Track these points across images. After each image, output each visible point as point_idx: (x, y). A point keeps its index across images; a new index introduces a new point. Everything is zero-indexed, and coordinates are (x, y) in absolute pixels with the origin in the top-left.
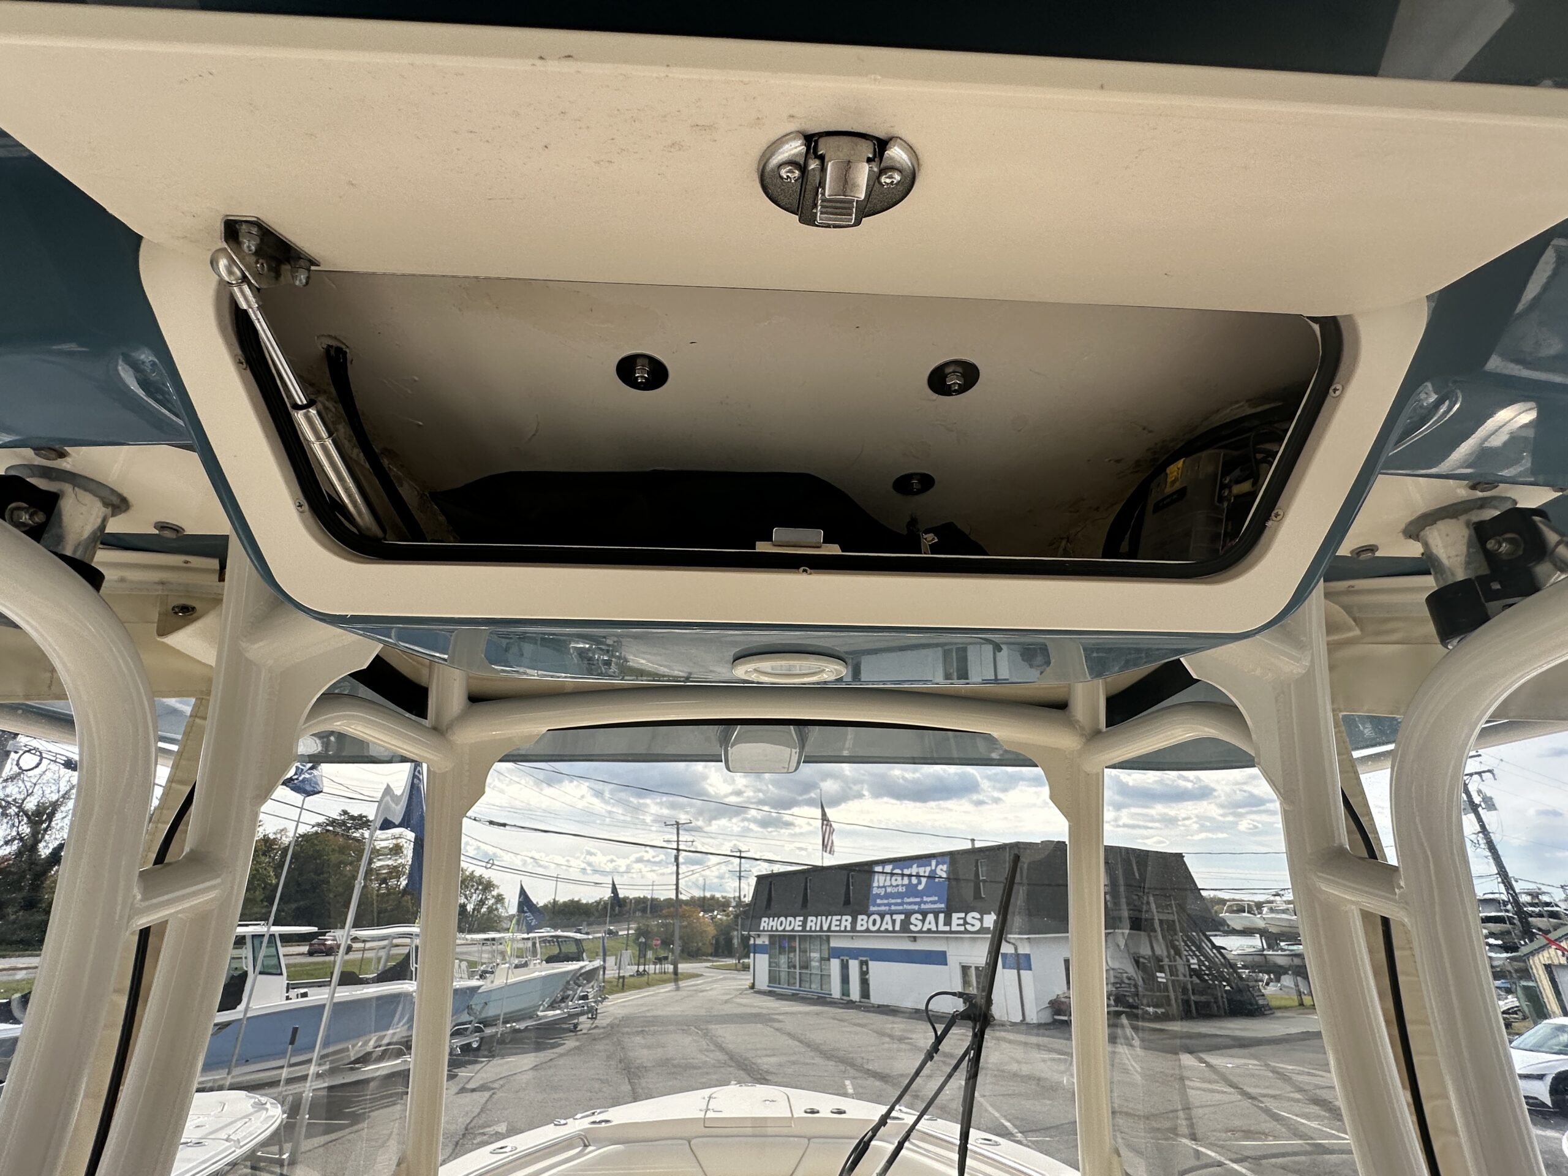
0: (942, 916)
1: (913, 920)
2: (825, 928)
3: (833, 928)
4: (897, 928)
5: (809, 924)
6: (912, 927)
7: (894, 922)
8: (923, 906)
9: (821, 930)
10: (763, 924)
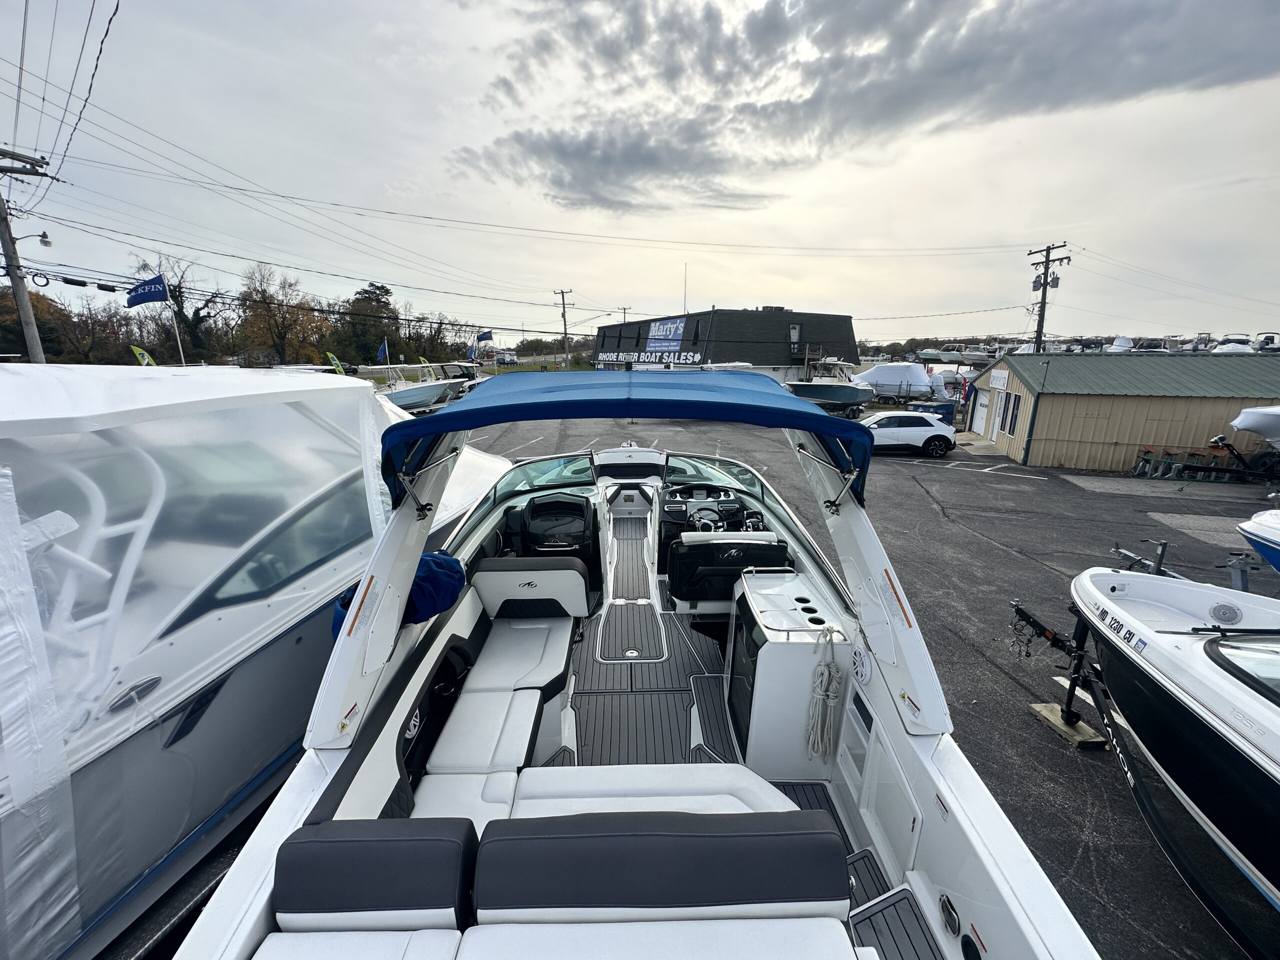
0: (677, 354)
1: (664, 356)
4: (657, 361)
5: (620, 357)
6: (664, 360)
7: (656, 356)
8: (670, 348)
10: (600, 357)
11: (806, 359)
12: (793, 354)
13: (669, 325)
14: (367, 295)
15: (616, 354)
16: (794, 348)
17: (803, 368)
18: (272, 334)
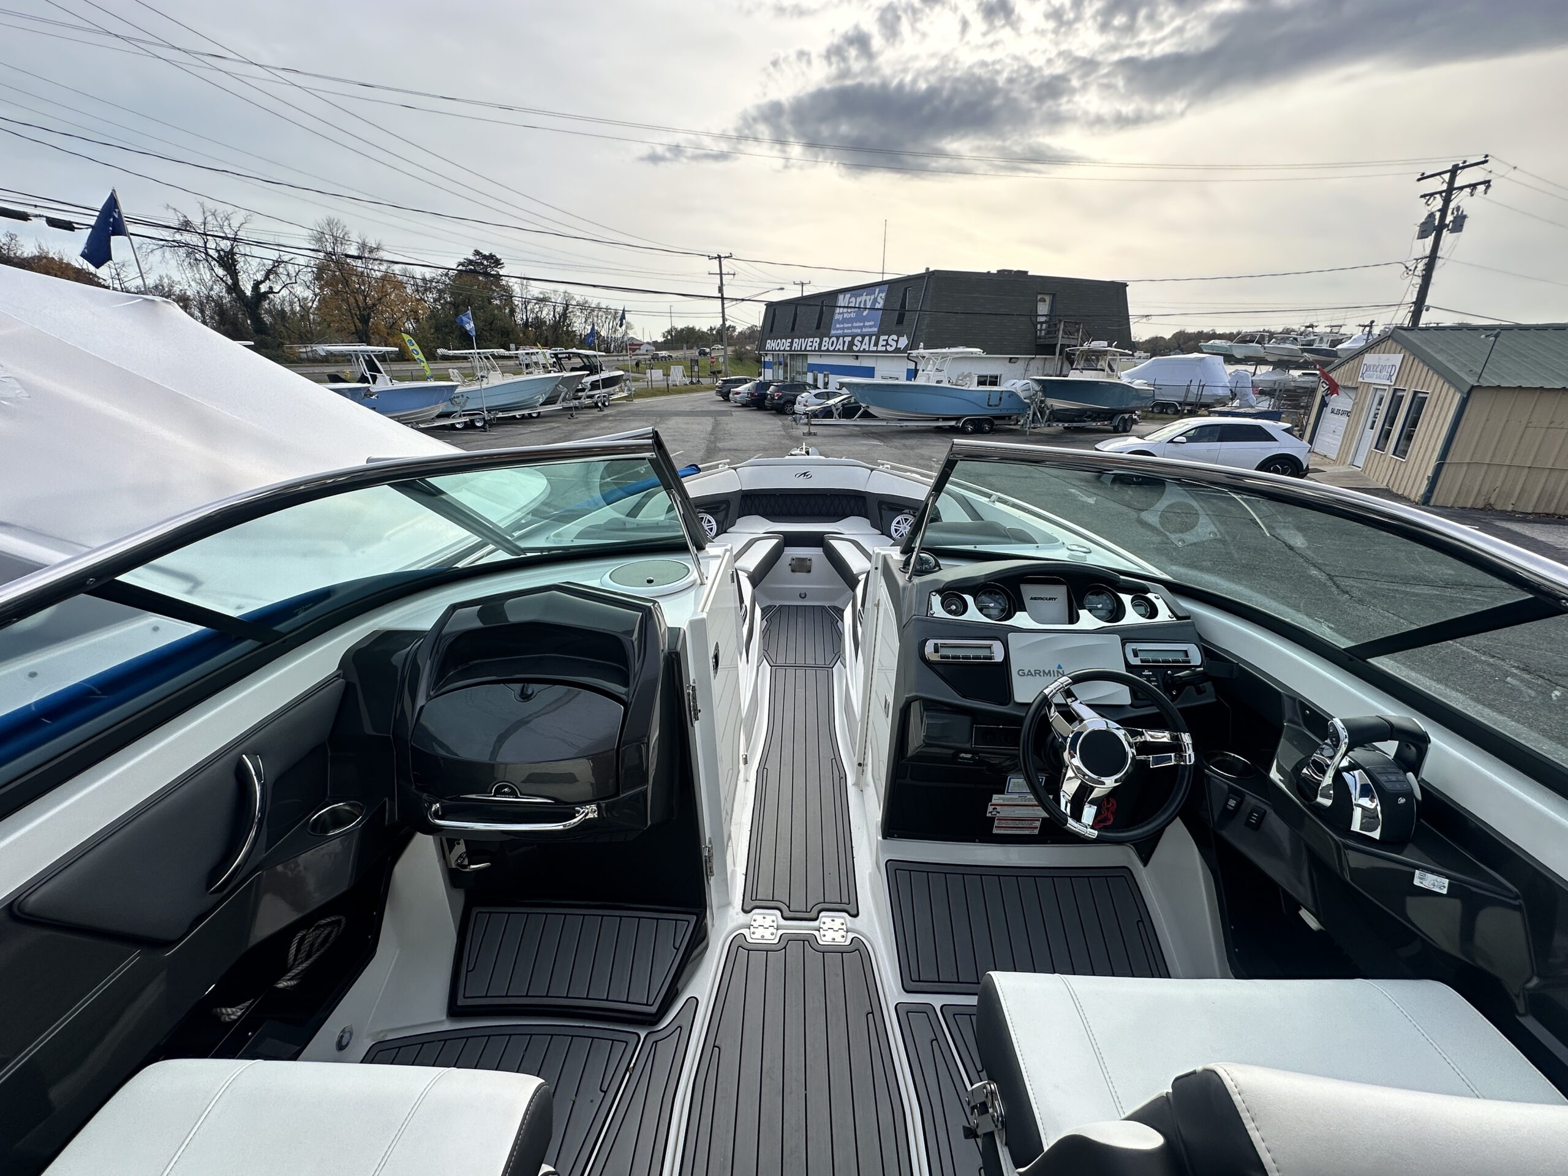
0: (874, 338)
1: (856, 342)
2: (803, 349)
3: (808, 348)
4: (845, 349)
5: (794, 345)
6: (855, 348)
7: (844, 342)
8: (864, 330)
9: (801, 350)
10: (768, 345)
11: (1059, 345)
12: (1040, 338)
13: (864, 298)
14: (473, 268)
15: (790, 340)
16: (1041, 330)
17: (1054, 358)
18: (353, 318)
